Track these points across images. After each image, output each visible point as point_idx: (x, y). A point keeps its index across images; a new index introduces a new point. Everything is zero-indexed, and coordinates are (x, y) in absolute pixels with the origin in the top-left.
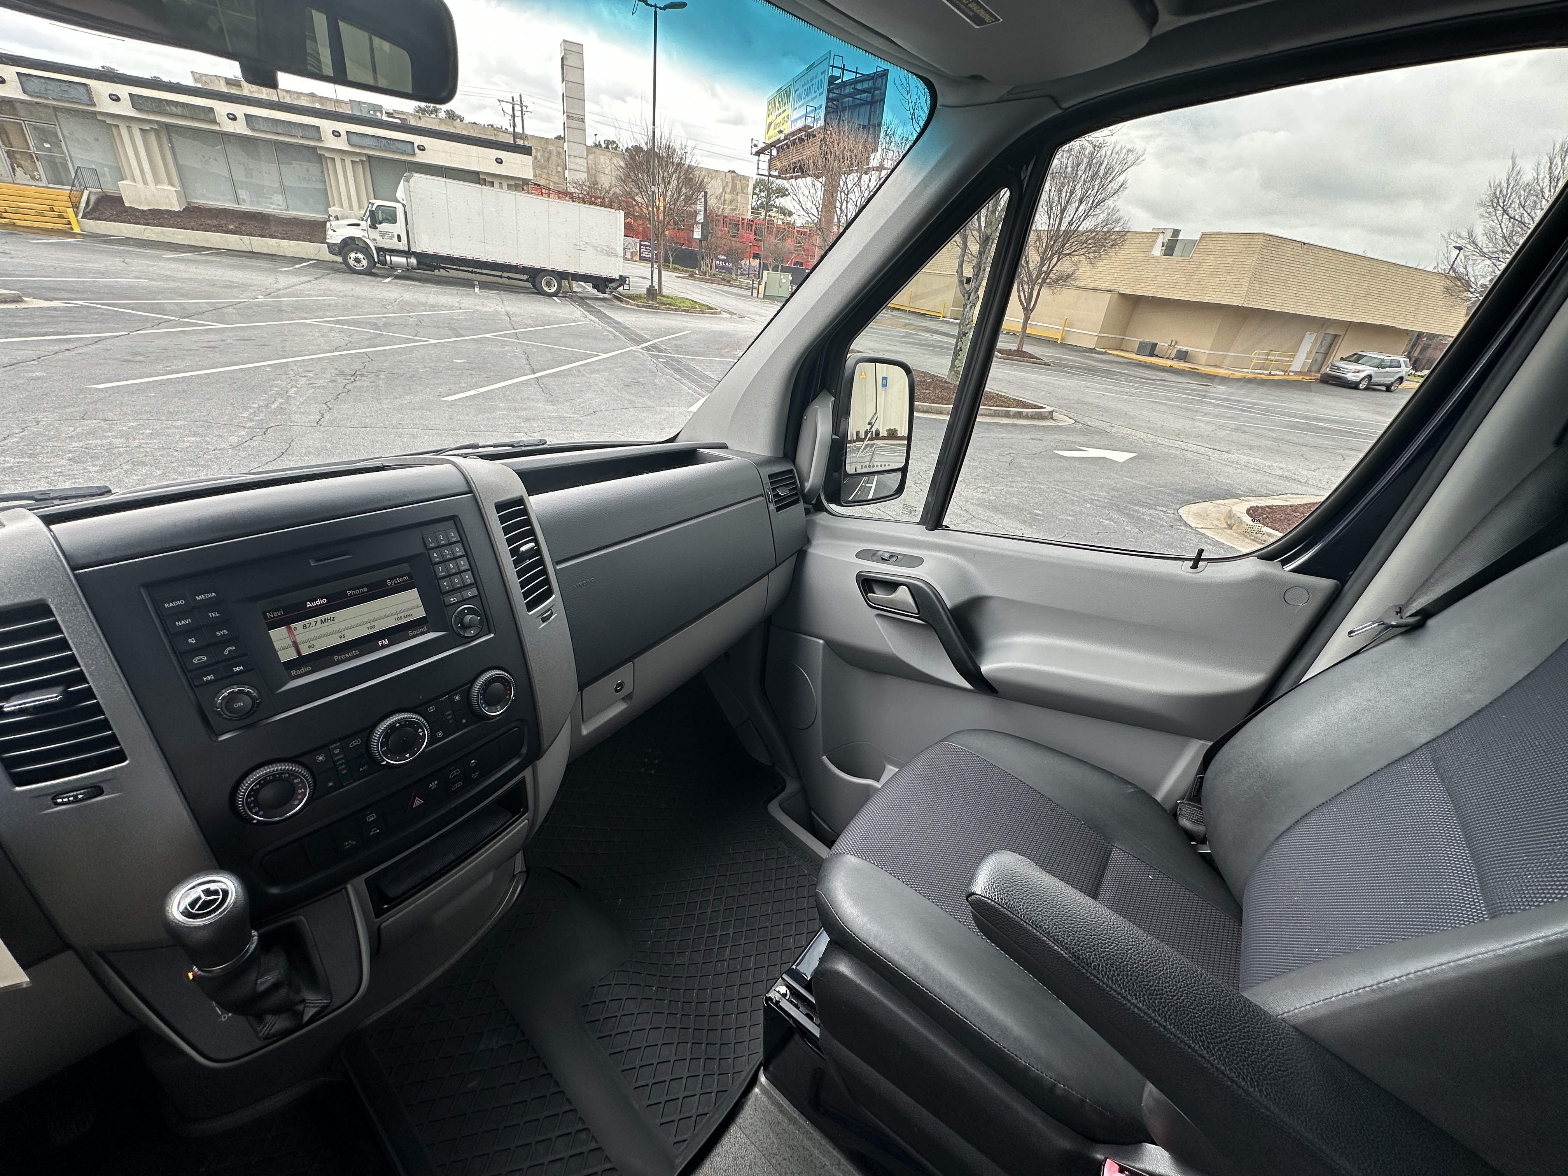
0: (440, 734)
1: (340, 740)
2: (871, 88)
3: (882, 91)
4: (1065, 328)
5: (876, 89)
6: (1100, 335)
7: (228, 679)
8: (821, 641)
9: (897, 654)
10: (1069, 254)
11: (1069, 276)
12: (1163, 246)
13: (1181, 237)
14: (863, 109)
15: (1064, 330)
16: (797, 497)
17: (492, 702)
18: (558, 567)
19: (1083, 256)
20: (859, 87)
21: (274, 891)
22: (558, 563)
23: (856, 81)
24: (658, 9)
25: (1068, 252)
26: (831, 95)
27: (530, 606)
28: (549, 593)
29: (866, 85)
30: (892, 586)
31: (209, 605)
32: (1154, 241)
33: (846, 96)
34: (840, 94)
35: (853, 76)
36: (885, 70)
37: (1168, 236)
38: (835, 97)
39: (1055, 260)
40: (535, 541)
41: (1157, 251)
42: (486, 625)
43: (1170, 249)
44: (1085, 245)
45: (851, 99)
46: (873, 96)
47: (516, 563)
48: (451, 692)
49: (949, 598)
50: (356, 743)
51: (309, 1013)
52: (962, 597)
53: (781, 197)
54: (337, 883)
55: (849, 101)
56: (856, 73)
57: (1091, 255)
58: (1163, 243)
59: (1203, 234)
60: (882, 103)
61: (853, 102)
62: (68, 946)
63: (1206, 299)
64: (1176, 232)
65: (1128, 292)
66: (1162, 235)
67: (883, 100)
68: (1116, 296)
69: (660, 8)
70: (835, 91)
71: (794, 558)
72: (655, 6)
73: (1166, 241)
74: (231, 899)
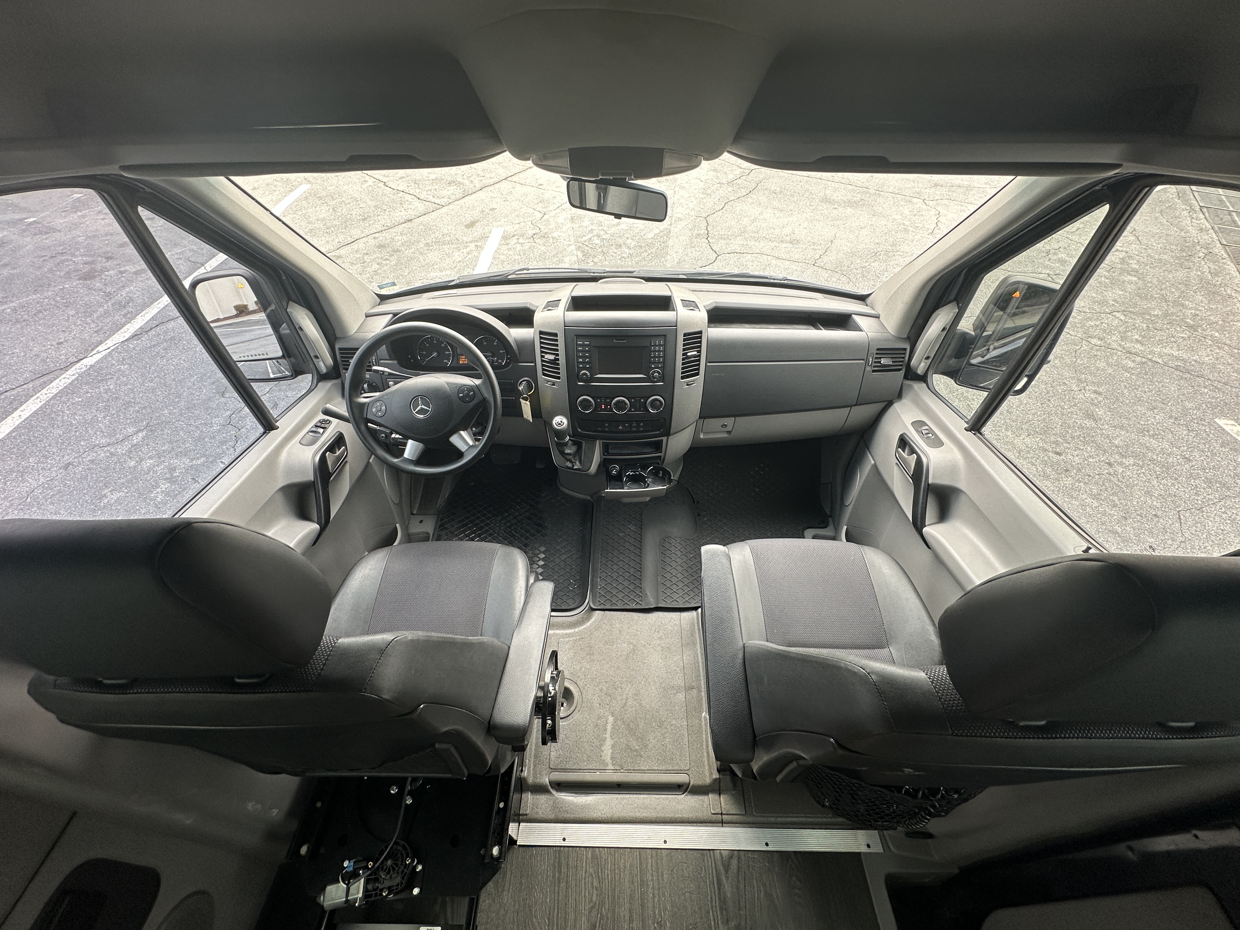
0: (633, 410)
1: (605, 398)
7: (584, 368)
8: (873, 462)
16: (901, 367)
17: (653, 407)
18: (708, 364)
21: (579, 430)
22: (709, 362)
27: (683, 378)
28: (698, 374)
30: (913, 451)
31: (587, 345)
40: (699, 352)
42: (662, 378)
47: (683, 359)
48: (642, 398)
50: (608, 400)
51: (575, 467)
54: (595, 438)
62: (542, 418)
71: (886, 403)
74: (564, 425)
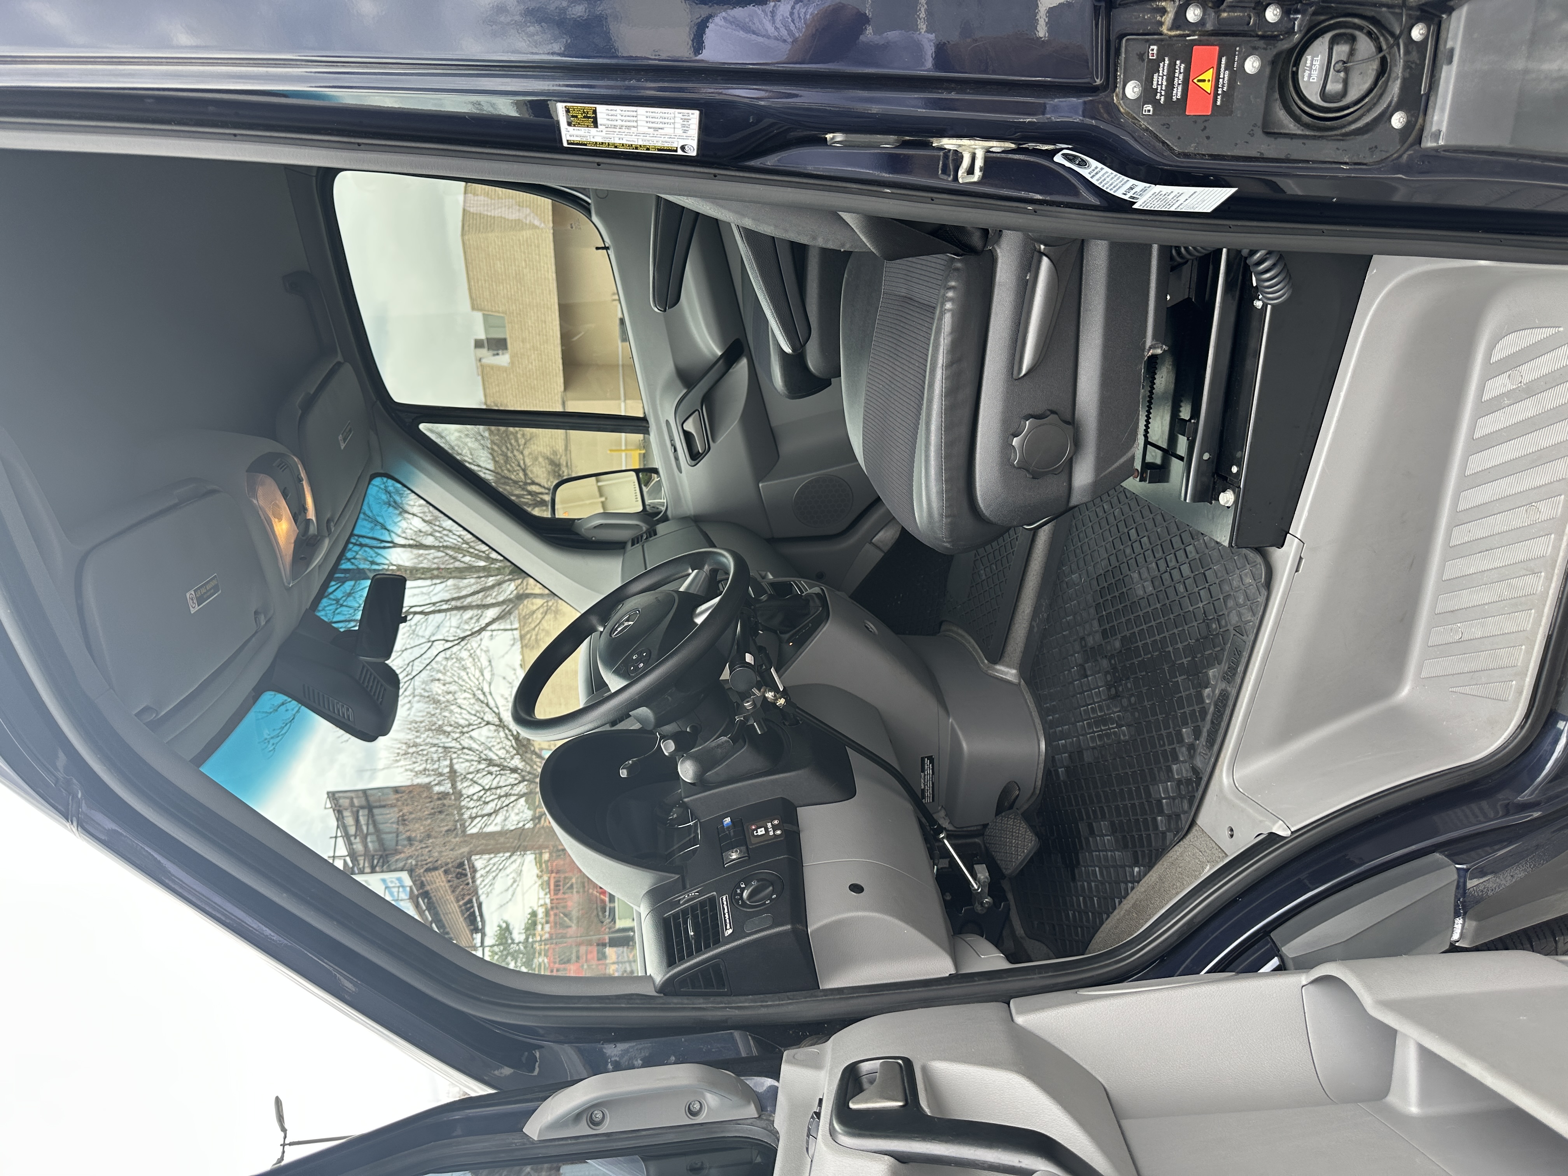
2: (352, 812)
3: (353, 795)
4: (623, 448)
5: (352, 804)
6: (623, 398)
9: (739, 418)
10: (524, 470)
11: (552, 463)
12: (498, 354)
13: (482, 336)
14: (379, 818)
15: (626, 450)
19: (524, 452)
20: (352, 830)
23: (347, 836)
24: (287, 1141)
25: (521, 475)
26: (367, 870)
29: (350, 821)
30: (687, 435)
32: (492, 367)
33: (366, 846)
34: (365, 855)
35: (340, 841)
36: (328, 797)
37: (483, 352)
38: (369, 863)
39: (534, 488)
41: (503, 359)
43: (498, 345)
44: (510, 454)
45: (369, 839)
46: (362, 807)
49: (681, 391)
52: (679, 383)
53: (511, 934)
55: (371, 842)
56: (336, 837)
57: (522, 441)
58: (494, 355)
59: (474, 308)
60: (369, 792)
61: (371, 834)
63: (552, 275)
64: (479, 344)
65: (561, 380)
66: (484, 361)
67: (365, 792)
68: (569, 394)
69: (285, 1137)
70: (361, 866)
72: (284, 1145)
73: (491, 353)
